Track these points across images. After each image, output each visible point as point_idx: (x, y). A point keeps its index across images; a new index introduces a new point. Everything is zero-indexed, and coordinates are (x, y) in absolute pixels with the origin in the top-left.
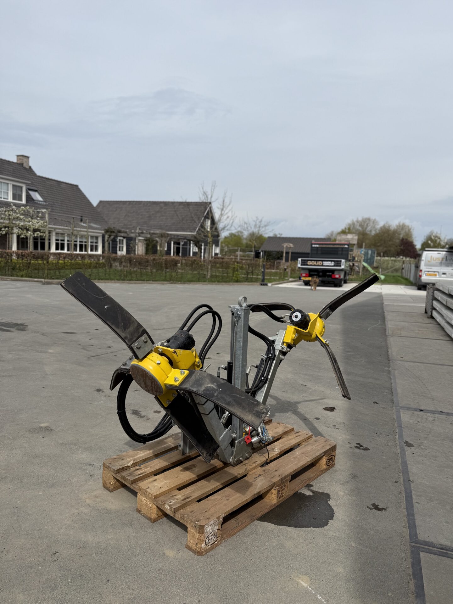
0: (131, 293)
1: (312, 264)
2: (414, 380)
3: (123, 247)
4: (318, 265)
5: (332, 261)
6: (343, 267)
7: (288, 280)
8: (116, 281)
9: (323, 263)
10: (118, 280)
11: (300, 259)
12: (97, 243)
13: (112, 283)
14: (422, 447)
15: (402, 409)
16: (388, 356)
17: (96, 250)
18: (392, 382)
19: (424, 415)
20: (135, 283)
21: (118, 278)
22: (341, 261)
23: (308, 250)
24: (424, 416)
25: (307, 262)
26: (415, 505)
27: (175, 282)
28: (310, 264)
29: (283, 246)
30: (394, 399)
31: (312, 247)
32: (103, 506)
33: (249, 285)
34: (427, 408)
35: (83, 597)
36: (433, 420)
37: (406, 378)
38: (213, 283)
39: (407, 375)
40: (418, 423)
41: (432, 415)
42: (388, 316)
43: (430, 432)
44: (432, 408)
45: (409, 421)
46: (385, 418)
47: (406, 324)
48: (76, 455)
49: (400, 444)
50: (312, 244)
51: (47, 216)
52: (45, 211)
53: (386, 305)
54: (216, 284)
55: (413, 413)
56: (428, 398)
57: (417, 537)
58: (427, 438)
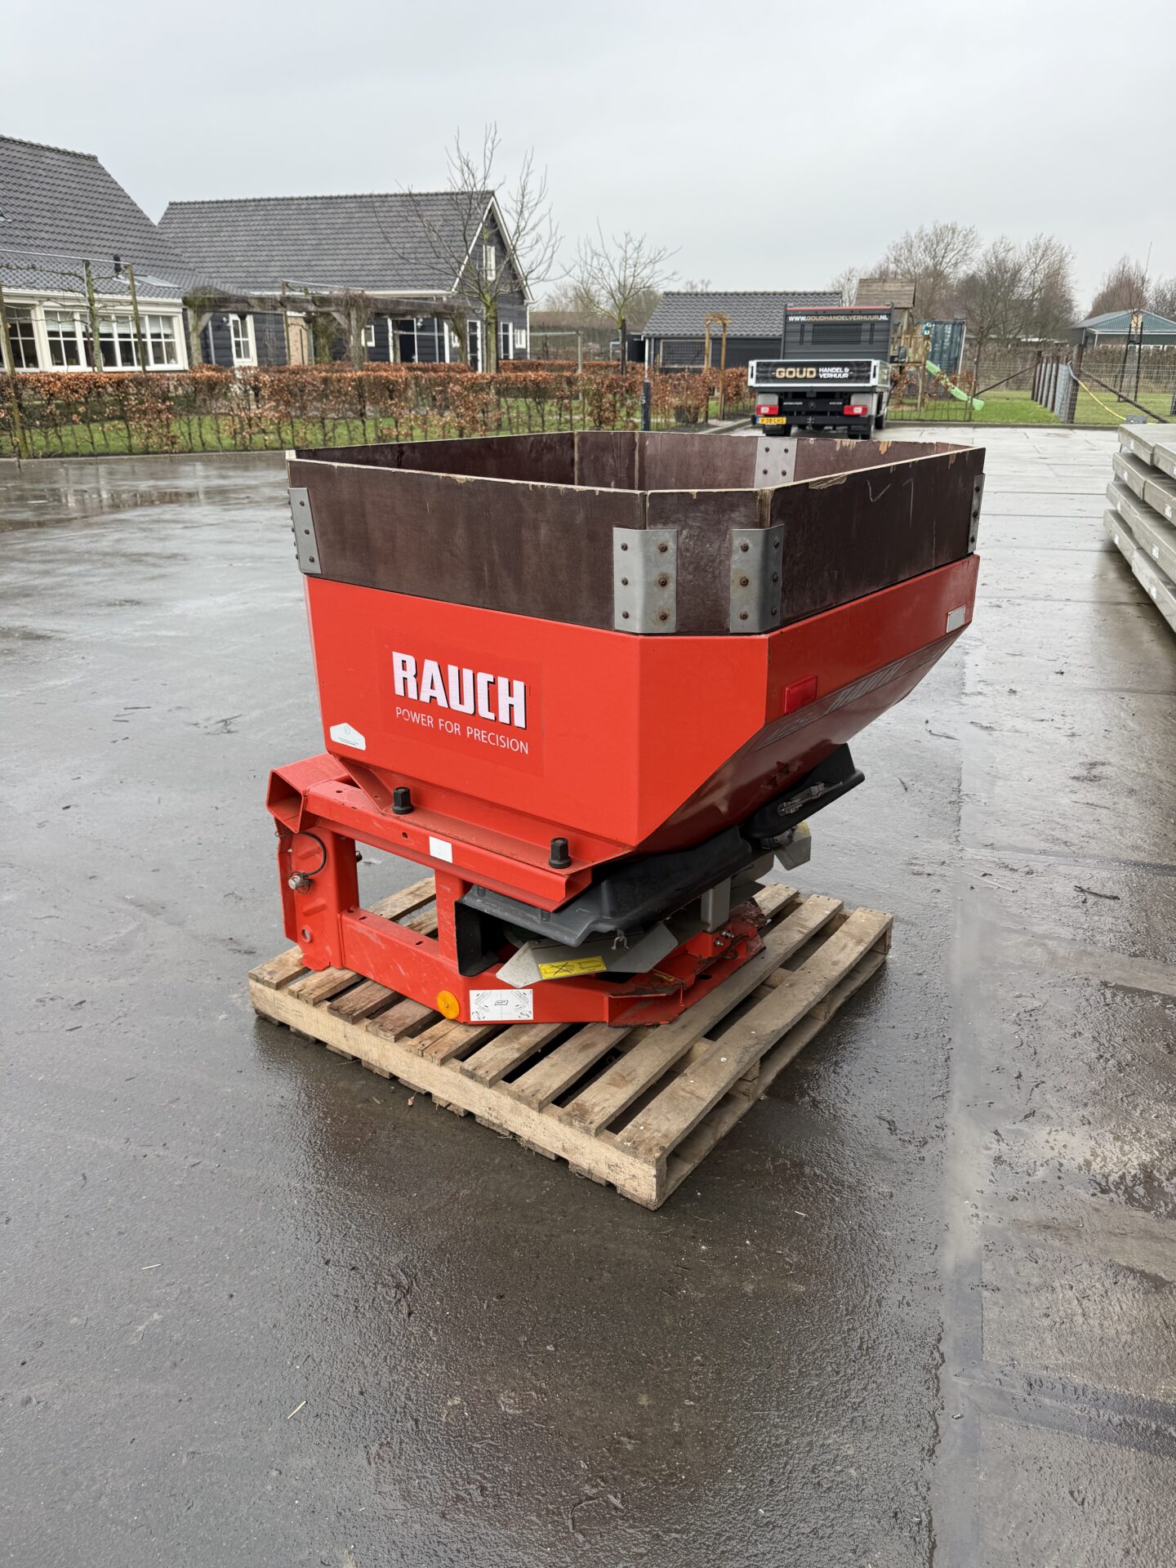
1: (789, 377)
3: (246, 344)
4: (805, 380)
6: (873, 382)
9: (818, 372)
11: (753, 364)
12: (169, 335)
17: (172, 356)
25: (774, 371)
28: (783, 375)
31: (788, 323)
50: (788, 313)
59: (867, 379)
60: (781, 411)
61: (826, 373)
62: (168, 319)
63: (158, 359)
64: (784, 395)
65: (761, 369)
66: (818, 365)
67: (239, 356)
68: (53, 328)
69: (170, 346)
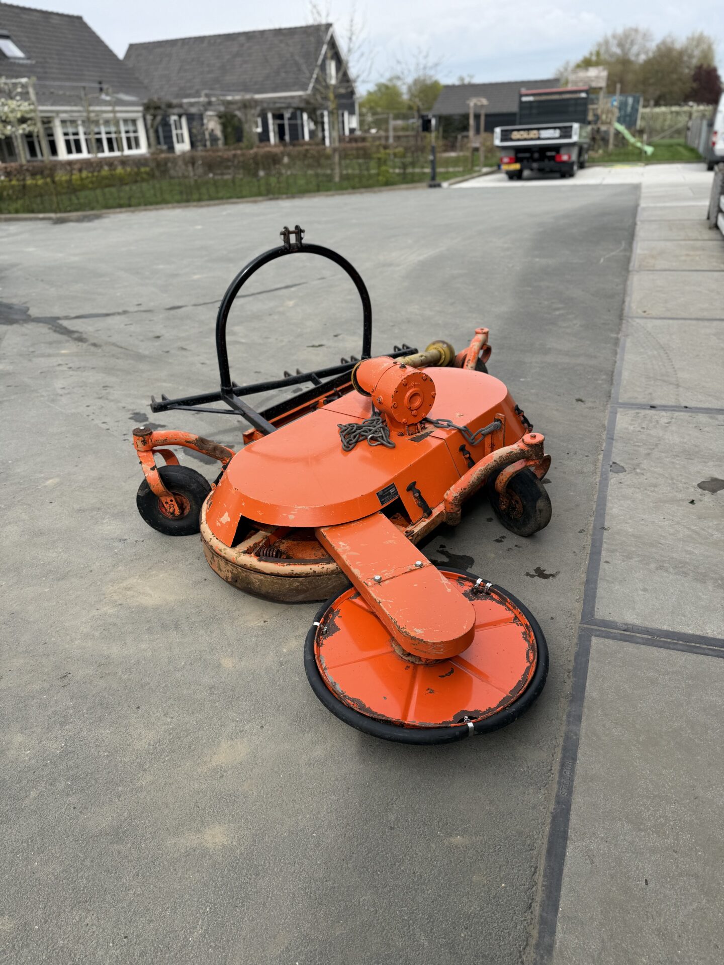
0: (199, 227)
1: (523, 138)
2: (655, 352)
3: (182, 135)
4: (532, 139)
5: (555, 128)
6: (575, 138)
7: (479, 171)
8: (175, 205)
9: (539, 134)
10: (179, 202)
11: (498, 130)
12: (135, 131)
13: (168, 208)
14: (638, 471)
15: (621, 407)
16: (622, 310)
17: (138, 145)
18: (617, 360)
19: (655, 415)
20: (208, 206)
21: (178, 197)
22: (571, 127)
23: (514, 108)
24: (656, 417)
25: (511, 133)
26: (603, 566)
27: (276, 196)
28: (517, 137)
29: (468, 105)
30: (613, 391)
31: (521, 103)
32: (137, 601)
33: (407, 189)
34: (663, 403)
35: (103, 732)
36: (667, 423)
37: (642, 350)
38: (344, 192)
39: (644, 345)
40: (642, 430)
41: (669, 414)
42: (642, 232)
43: (657, 445)
44: (672, 402)
45: (627, 429)
46: (589, 425)
47: (669, 244)
48: (100, 527)
49: (602, 469)
50: (521, 96)
51: (31, 91)
52: (26, 82)
53: (644, 209)
54: (350, 194)
55: (638, 413)
56: (670, 384)
57: (593, 616)
58: (649, 454)
59: (570, 137)
60: (517, 160)
61: (545, 134)
62: (134, 121)
63: (130, 147)
64: (518, 150)
65: (504, 133)
66: (538, 129)
67: (178, 142)
68: (66, 131)
69: (137, 139)
